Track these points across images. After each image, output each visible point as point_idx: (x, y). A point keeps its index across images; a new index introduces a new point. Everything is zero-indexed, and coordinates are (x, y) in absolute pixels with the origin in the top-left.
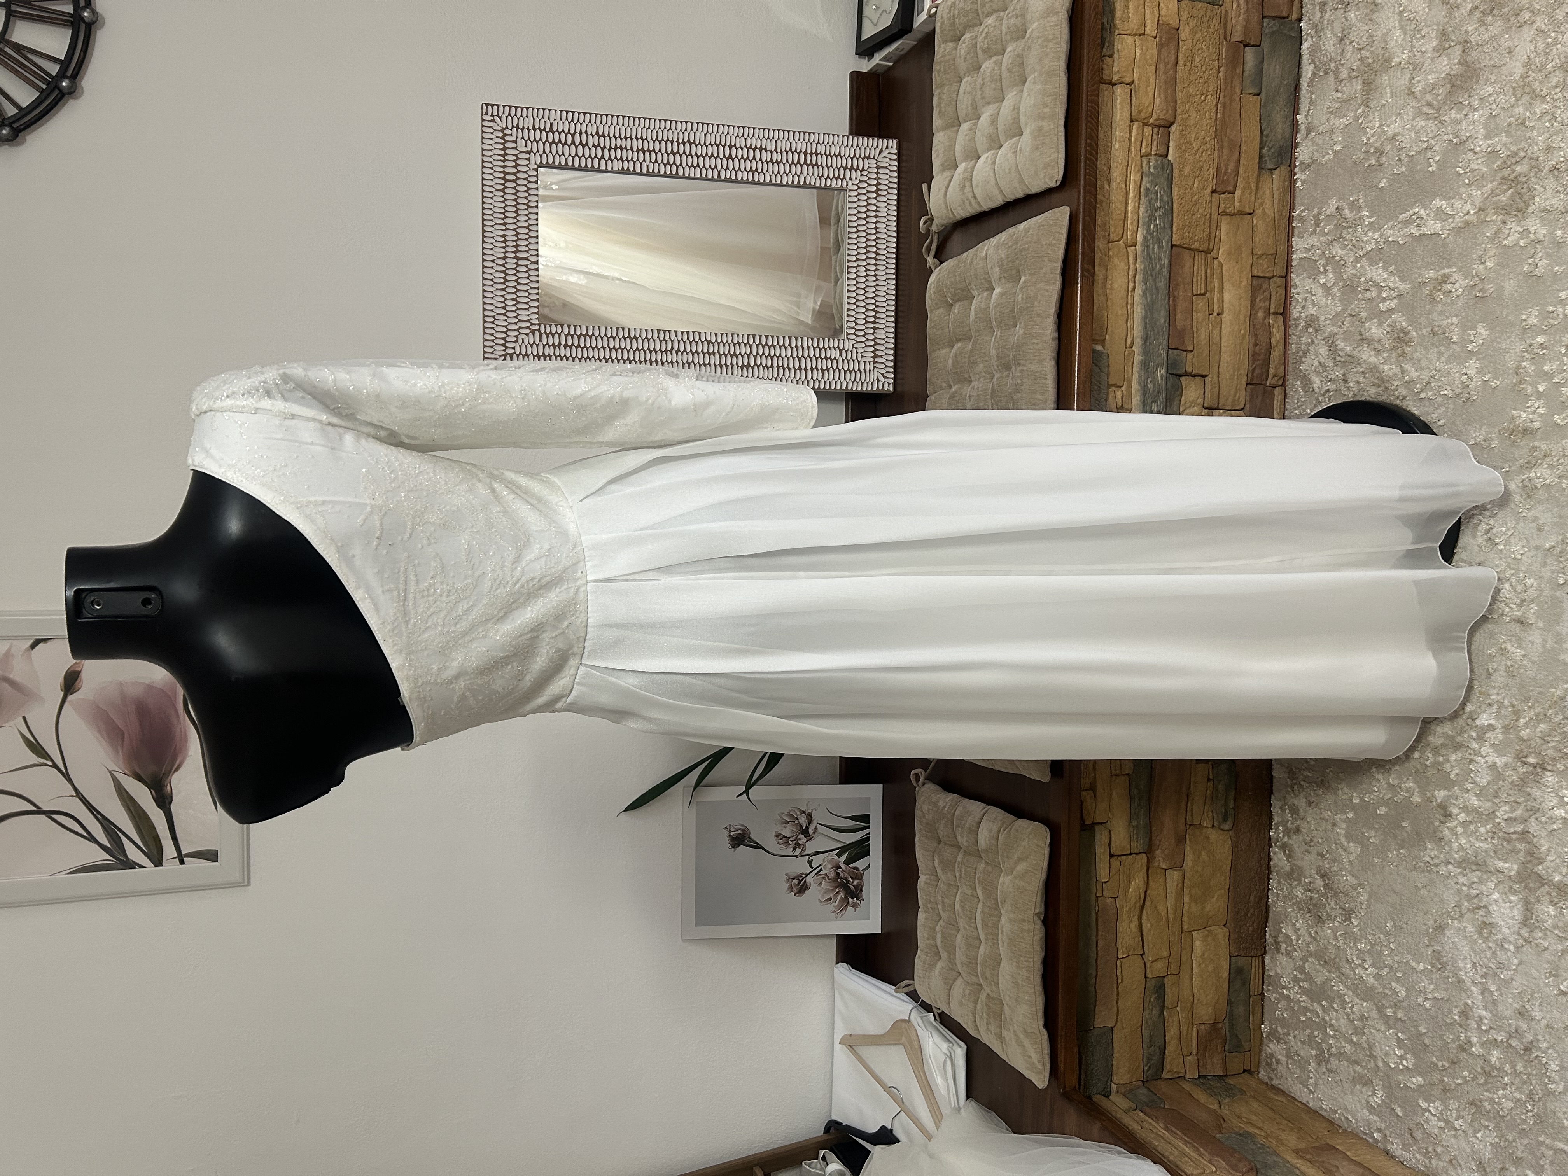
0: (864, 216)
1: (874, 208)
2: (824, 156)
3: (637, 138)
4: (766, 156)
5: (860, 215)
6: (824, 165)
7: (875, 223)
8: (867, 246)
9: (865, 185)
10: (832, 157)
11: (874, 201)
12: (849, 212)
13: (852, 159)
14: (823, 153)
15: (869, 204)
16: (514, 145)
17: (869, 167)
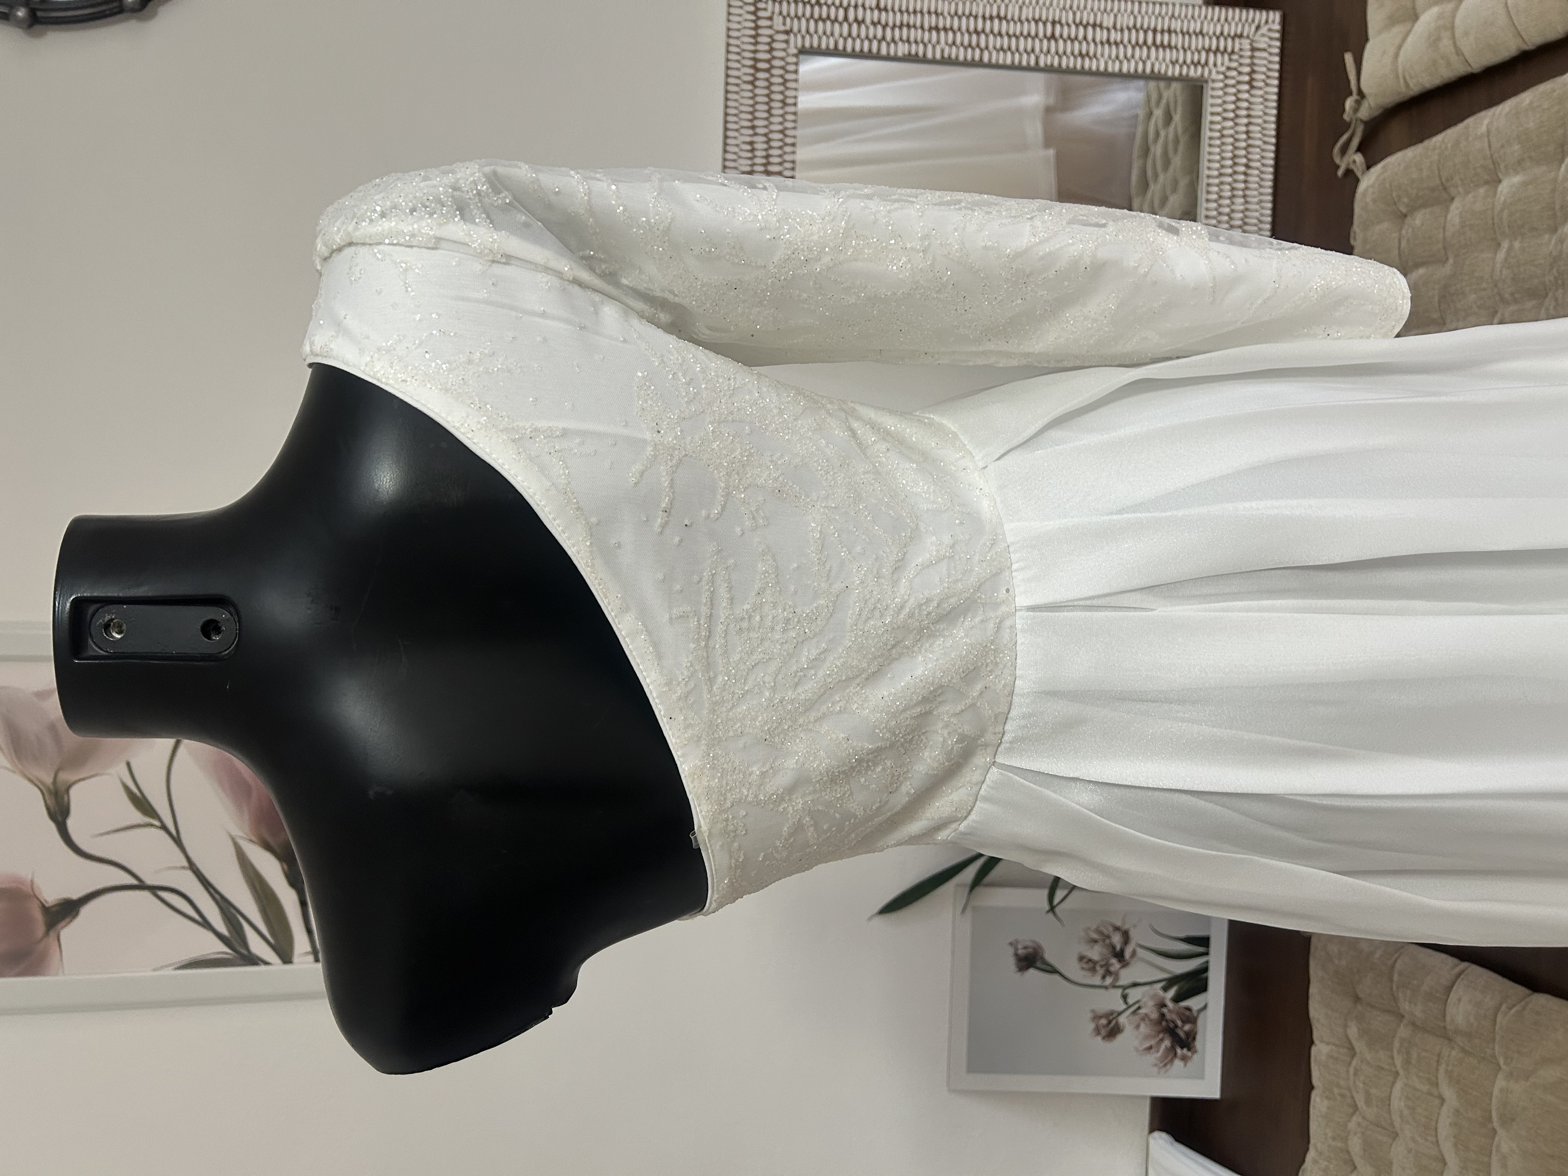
0: (1231, 115)
1: (1245, 104)
2: (1180, 36)
3: (929, 13)
4: (1101, 35)
5: (1226, 115)
6: (1180, 45)
7: (1247, 125)
8: (1235, 156)
9: (1234, 73)
10: (1190, 36)
11: (1245, 96)
12: (1210, 109)
13: (1218, 38)
14: (1178, 30)
15: (1238, 100)
16: (768, 23)
17: (1241, 50)
